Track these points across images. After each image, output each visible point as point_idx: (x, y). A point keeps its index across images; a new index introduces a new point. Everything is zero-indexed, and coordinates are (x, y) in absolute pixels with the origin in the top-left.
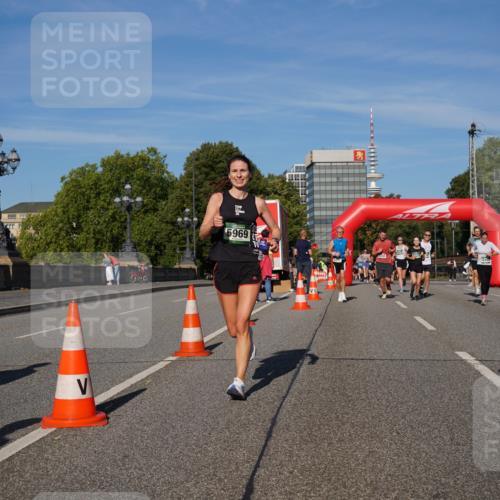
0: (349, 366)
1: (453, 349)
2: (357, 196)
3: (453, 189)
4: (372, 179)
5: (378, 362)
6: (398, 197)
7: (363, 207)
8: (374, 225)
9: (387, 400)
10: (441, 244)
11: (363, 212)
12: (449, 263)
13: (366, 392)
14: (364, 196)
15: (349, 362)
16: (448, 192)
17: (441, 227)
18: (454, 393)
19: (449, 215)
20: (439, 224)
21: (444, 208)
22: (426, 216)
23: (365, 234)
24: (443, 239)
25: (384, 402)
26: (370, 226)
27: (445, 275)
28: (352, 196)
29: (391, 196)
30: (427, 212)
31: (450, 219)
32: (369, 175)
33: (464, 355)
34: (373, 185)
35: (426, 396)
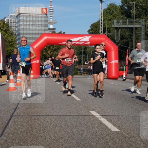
0: (36, 119)
1: (89, 110)
2: (43, 32)
3: (91, 30)
4: (51, 23)
5: (51, 117)
6: (64, 33)
7: (45, 38)
8: (52, 47)
9: (55, 137)
10: (85, 57)
11: (45, 40)
12: (89, 67)
13: (44, 133)
14: (47, 32)
15: (36, 117)
16: (89, 31)
17: (85, 49)
18: (88, 132)
19: (89, 43)
20: (84, 47)
21: (87, 39)
22: (78, 43)
23: (47, 52)
24: (86, 55)
25: (53, 138)
26: (49, 48)
27: (87, 73)
28: (40, 32)
29: (60, 32)
30: (78, 41)
31: (89, 45)
32: (49, 21)
33: (94, 113)
34: (51, 27)
35: (74, 134)
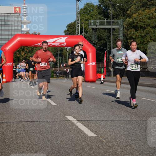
0: (8, 126)
1: (65, 115)
2: (16, 33)
3: (68, 30)
5: (24, 123)
6: (39, 34)
7: (19, 39)
8: (25, 49)
9: (28, 144)
10: (61, 59)
11: (19, 41)
12: (65, 70)
13: (16, 140)
14: (20, 33)
15: (8, 124)
16: (65, 32)
17: (61, 50)
18: (64, 138)
19: (65, 44)
20: (60, 49)
21: (63, 40)
22: (53, 44)
23: (21, 54)
24: (62, 57)
25: (26, 145)
26: (23, 49)
27: (63, 76)
28: (13, 33)
29: (35, 33)
30: (54, 42)
31: (65, 46)
32: (23, 21)
33: (70, 118)
34: (25, 27)
35: (49, 141)
